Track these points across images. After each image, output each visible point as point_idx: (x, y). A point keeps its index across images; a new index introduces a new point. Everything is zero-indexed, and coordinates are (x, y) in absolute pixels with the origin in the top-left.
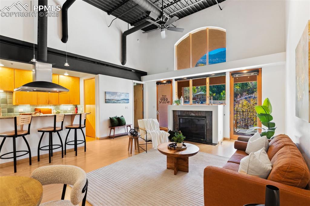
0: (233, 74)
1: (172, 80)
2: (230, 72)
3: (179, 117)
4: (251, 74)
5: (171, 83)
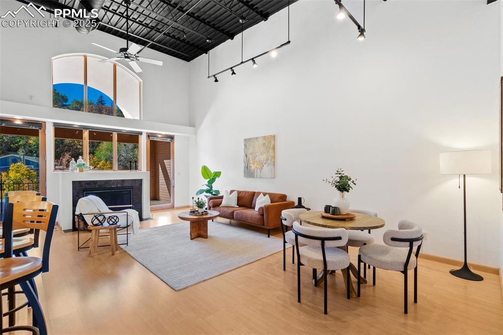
1: (46, 122)
2: (147, 133)
3: (85, 192)
4: (166, 140)
5: (42, 128)
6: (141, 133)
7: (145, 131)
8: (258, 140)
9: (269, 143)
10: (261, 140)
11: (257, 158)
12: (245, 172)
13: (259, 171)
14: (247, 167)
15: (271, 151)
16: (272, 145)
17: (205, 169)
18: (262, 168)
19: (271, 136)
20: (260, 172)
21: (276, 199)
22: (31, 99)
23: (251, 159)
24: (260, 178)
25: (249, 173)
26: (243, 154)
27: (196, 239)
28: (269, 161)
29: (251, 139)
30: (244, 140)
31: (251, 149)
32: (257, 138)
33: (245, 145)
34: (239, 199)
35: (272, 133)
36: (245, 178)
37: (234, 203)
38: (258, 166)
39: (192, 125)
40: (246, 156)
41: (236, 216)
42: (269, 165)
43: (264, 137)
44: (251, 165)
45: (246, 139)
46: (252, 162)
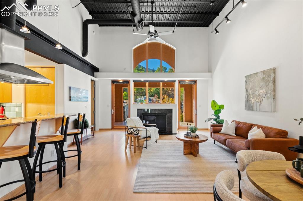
0: (180, 82)
1: (130, 80)
2: (178, 80)
3: (143, 115)
4: (191, 83)
5: (129, 83)
6: (175, 81)
7: (177, 79)
8: (258, 75)
9: (268, 76)
10: (260, 75)
11: (256, 93)
12: (246, 105)
13: (258, 104)
14: (247, 101)
15: (271, 85)
16: (272, 78)
17: (214, 102)
18: (261, 102)
19: (271, 69)
20: (260, 105)
21: (272, 134)
22: (125, 70)
23: (251, 93)
24: (260, 111)
25: (249, 107)
26: (244, 89)
27: (188, 155)
28: (269, 95)
29: (250, 75)
30: (245, 76)
31: (251, 85)
32: (256, 74)
33: (246, 82)
34: (237, 129)
35: (272, 67)
36: (246, 111)
37: (232, 132)
38: (257, 100)
39: (210, 71)
40: (247, 91)
41: (228, 143)
42: (268, 98)
43: (264, 72)
44: (251, 99)
45: (247, 76)
46: (251, 96)
